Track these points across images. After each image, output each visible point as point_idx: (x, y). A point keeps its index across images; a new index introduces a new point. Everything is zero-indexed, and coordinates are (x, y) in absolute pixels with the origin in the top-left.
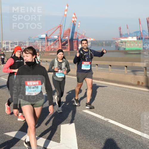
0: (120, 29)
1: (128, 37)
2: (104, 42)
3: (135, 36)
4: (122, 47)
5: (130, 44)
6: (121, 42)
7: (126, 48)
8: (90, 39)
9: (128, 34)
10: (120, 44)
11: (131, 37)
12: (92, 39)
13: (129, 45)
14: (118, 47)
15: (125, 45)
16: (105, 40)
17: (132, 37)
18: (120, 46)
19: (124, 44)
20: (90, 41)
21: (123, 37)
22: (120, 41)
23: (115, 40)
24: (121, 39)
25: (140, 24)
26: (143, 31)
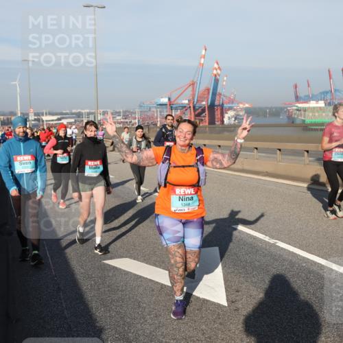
0: (296, 87)
1: (310, 101)
2: (268, 111)
3: (321, 100)
4: (299, 118)
5: (314, 114)
6: (297, 110)
7: (306, 121)
8: (244, 105)
9: (309, 96)
10: (295, 114)
11: (314, 102)
12: (247, 105)
13: (311, 114)
14: (292, 118)
15: (305, 114)
16: (270, 106)
17: (317, 101)
18: (296, 116)
19: (303, 112)
20: (243, 108)
21: (300, 101)
22: (296, 108)
23: (287, 105)
24: (297, 105)
25: (330, 79)
26: (335, 90)
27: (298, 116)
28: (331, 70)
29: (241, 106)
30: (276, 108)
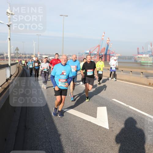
0: (138, 49)
4: (139, 61)
5: (144, 59)
6: (138, 58)
11: (145, 55)
12: (119, 55)
14: (136, 60)
15: (141, 59)
16: (128, 56)
21: (139, 54)
23: (134, 56)
29: (117, 55)
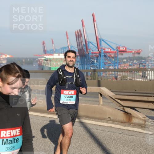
0: (44, 44)
1: (54, 54)
2: (24, 60)
3: (62, 53)
4: (47, 66)
5: (57, 63)
6: (45, 60)
7: (52, 68)
8: (6, 56)
9: (53, 50)
10: (44, 63)
11: (57, 54)
12: (8, 56)
13: (55, 63)
14: (42, 66)
15: (51, 63)
16: (25, 57)
17: (59, 53)
18: (44, 65)
19: (49, 62)
20: (5, 58)
21: (47, 53)
22: (44, 58)
23: (38, 57)
24: (45, 56)
25: (67, 38)
26: (71, 47)
27: (46, 65)
28: (67, 32)
29: (4, 56)
30: (30, 58)
